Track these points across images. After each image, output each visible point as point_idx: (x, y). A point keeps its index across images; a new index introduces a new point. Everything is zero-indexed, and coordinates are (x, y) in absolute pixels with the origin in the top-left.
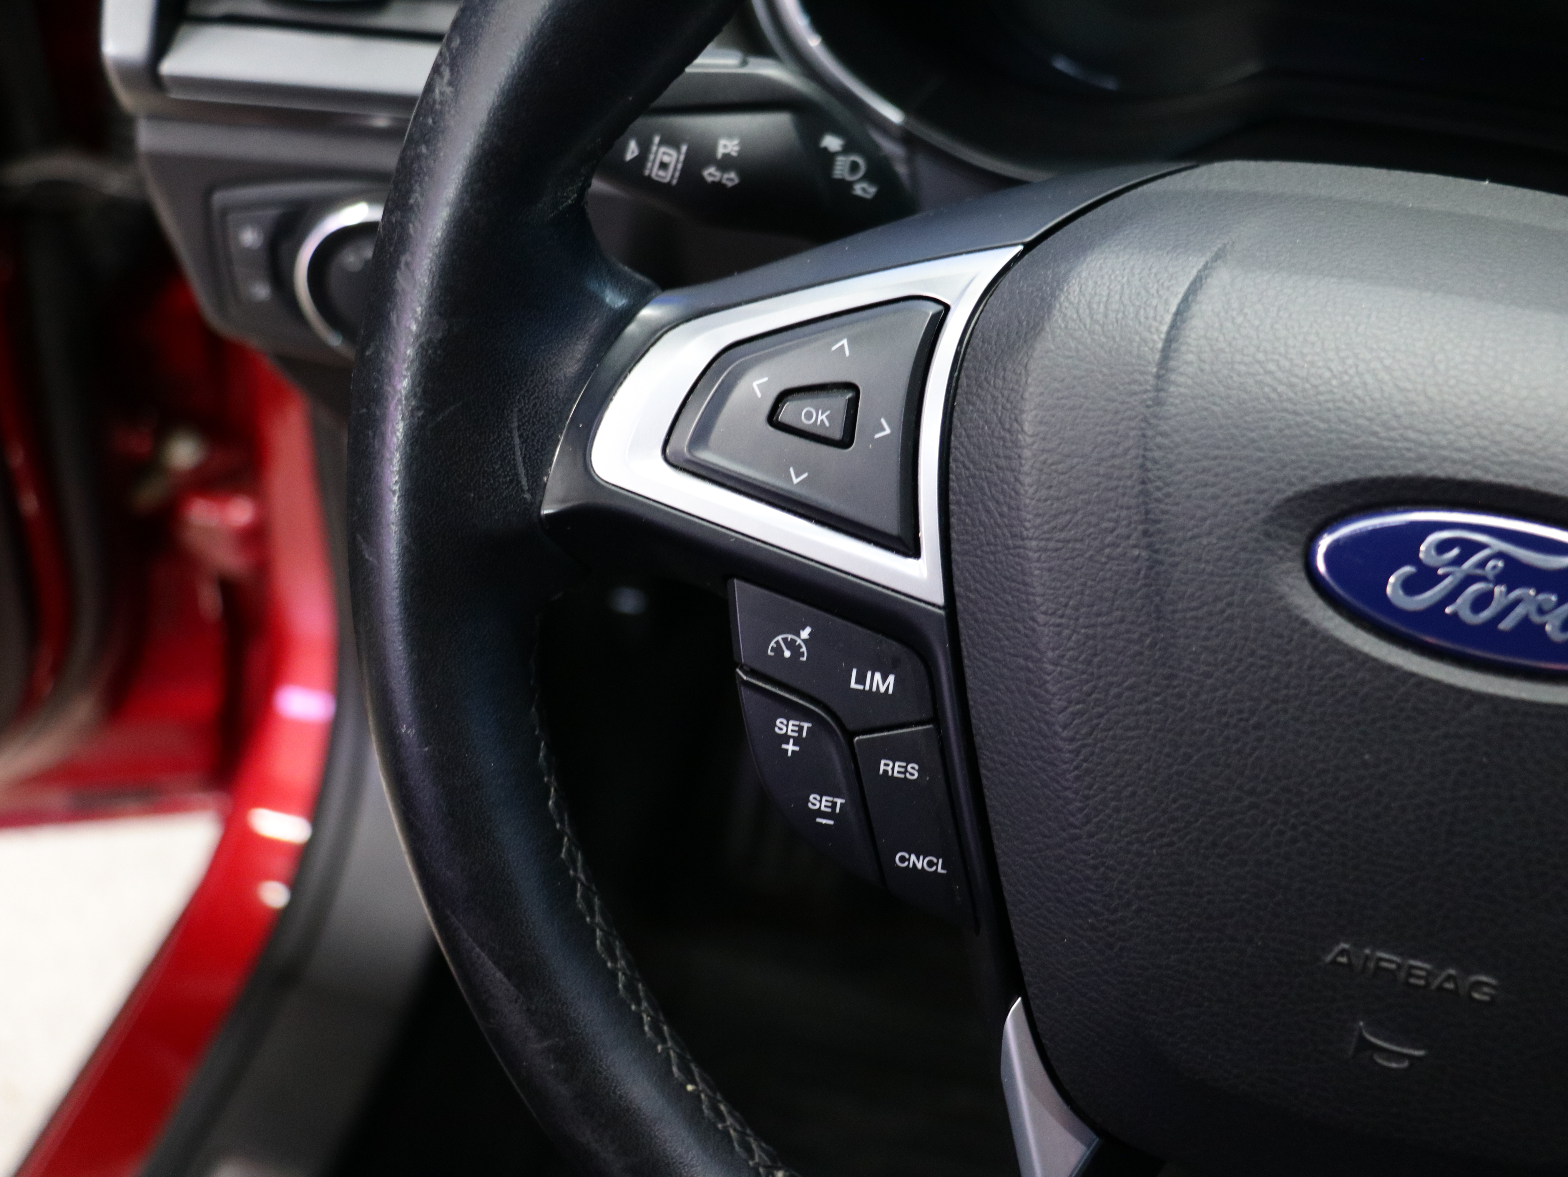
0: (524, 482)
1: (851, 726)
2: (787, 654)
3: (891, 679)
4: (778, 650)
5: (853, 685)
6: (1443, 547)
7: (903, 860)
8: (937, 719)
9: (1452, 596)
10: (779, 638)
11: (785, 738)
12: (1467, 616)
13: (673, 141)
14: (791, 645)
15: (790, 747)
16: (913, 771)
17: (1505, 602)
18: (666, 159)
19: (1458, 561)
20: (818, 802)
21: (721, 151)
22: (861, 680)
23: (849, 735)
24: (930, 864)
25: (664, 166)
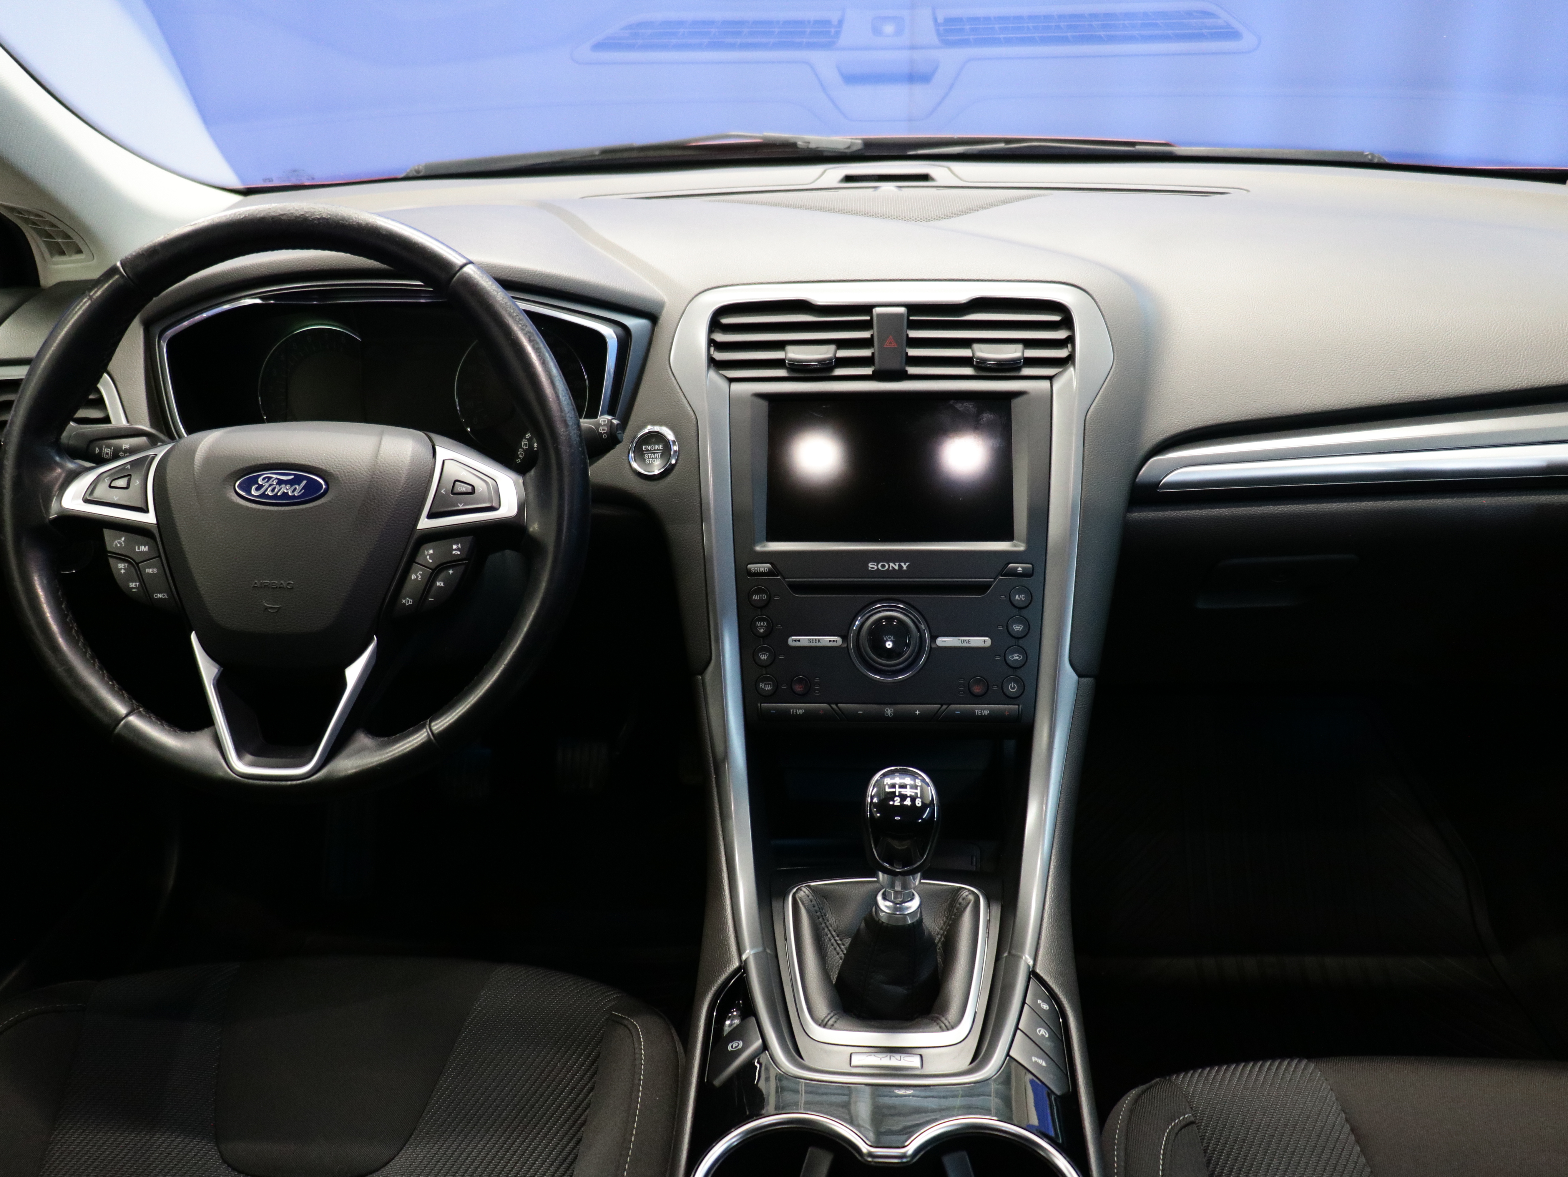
0: (44, 512)
1: (137, 561)
2: (119, 545)
3: (147, 547)
4: (116, 545)
5: (137, 550)
6: (264, 479)
7: (156, 596)
8: (159, 556)
9: (266, 490)
10: (116, 542)
11: (121, 569)
12: (270, 494)
13: (108, 446)
14: (119, 543)
15: (123, 571)
16: (155, 570)
17: (279, 488)
18: (108, 452)
19: (267, 482)
20: (132, 585)
21: (124, 448)
22: (139, 549)
23: (137, 564)
24: (164, 596)
25: (107, 454)
